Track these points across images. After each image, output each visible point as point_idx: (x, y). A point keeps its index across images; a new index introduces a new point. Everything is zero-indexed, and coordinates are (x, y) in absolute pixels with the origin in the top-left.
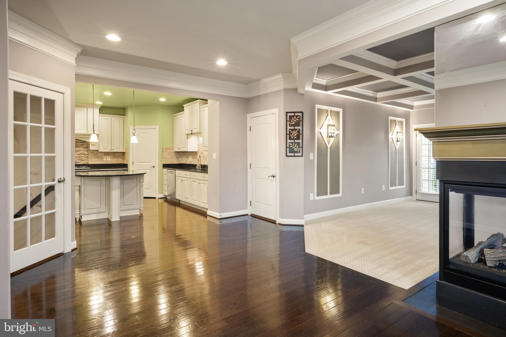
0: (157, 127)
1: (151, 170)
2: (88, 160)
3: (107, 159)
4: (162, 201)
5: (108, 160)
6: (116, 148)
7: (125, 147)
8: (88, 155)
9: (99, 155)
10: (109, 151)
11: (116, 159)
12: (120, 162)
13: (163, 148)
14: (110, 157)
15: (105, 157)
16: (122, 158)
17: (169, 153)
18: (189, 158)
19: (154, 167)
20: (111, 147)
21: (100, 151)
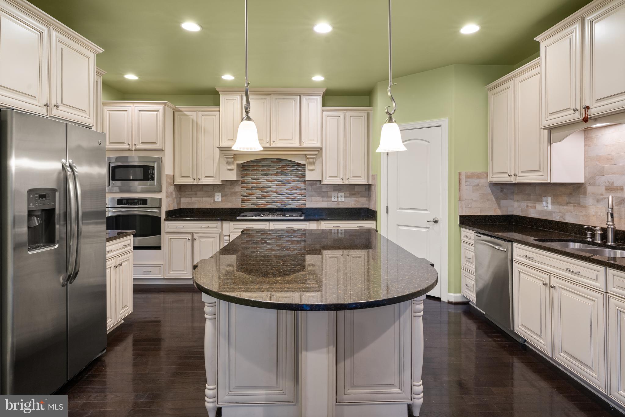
0: (445, 122)
1: (429, 228)
2: (305, 201)
3: (338, 197)
4: (460, 309)
5: (340, 200)
6: (353, 177)
7: (371, 173)
8: (305, 189)
9: (323, 190)
10: (341, 182)
11: (354, 199)
12: (363, 205)
13: (460, 174)
14: (343, 194)
15: (334, 194)
16: (365, 197)
17: (475, 186)
18: (542, 201)
19: (436, 222)
20: (345, 175)
21: (325, 181)
